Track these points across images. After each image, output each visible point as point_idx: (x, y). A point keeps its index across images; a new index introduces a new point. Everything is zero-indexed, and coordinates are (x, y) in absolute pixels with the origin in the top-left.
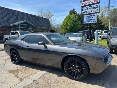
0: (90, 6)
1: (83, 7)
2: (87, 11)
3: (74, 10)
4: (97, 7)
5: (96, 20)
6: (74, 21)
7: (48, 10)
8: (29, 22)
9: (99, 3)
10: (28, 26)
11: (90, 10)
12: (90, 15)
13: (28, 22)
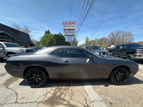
0: (69, 31)
1: (65, 30)
2: (68, 33)
3: (49, 31)
4: (74, 32)
5: (73, 40)
6: (51, 39)
7: (25, 26)
8: (8, 34)
9: (74, 30)
10: (7, 37)
11: (70, 33)
12: (69, 37)
13: (6, 33)
